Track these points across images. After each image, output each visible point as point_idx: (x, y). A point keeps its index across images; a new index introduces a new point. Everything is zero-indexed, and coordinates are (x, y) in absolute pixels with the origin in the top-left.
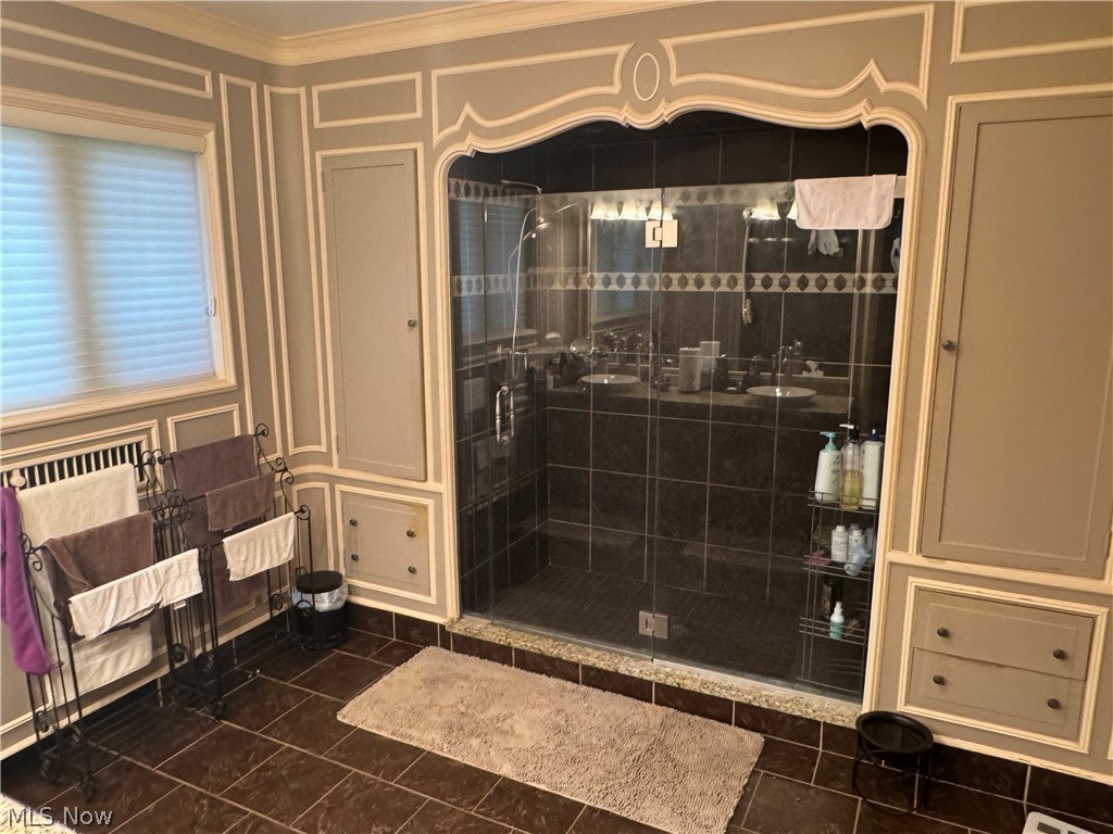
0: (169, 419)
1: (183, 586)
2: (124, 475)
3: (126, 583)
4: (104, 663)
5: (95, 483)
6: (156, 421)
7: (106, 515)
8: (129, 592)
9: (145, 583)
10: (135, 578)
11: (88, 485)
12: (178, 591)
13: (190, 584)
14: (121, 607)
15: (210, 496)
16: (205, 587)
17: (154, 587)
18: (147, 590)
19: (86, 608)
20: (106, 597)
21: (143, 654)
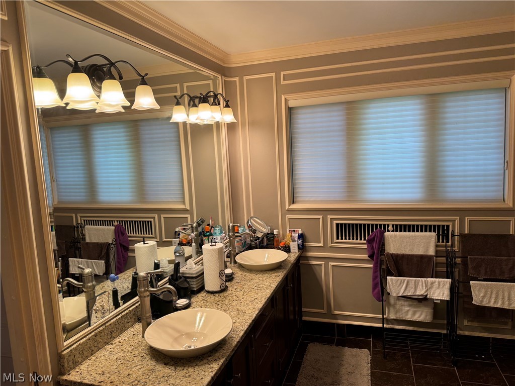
0: (466, 218)
1: (440, 293)
2: (431, 237)
3: (412, 280)
4: (408, 311)
5: (416, 237)
6: (459, 217)
7: (419, 251)
8: (412, 285)
9: (420, 284)
10: (416, 280)
11: (413, 237)
12: (436, 294)
13: (444, 294)
14: (408, 289)
15: (470, 258)
16: (450, 299)
17: (424, 288)
18: (421, 287)
19: (392, 283)
20: (402, 282)
21: (426, 316)
